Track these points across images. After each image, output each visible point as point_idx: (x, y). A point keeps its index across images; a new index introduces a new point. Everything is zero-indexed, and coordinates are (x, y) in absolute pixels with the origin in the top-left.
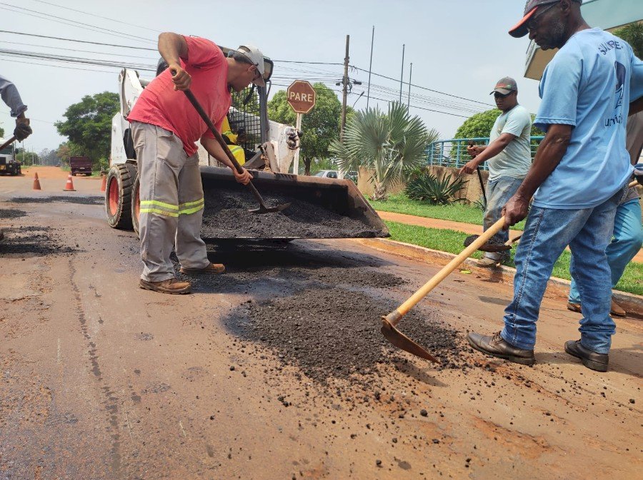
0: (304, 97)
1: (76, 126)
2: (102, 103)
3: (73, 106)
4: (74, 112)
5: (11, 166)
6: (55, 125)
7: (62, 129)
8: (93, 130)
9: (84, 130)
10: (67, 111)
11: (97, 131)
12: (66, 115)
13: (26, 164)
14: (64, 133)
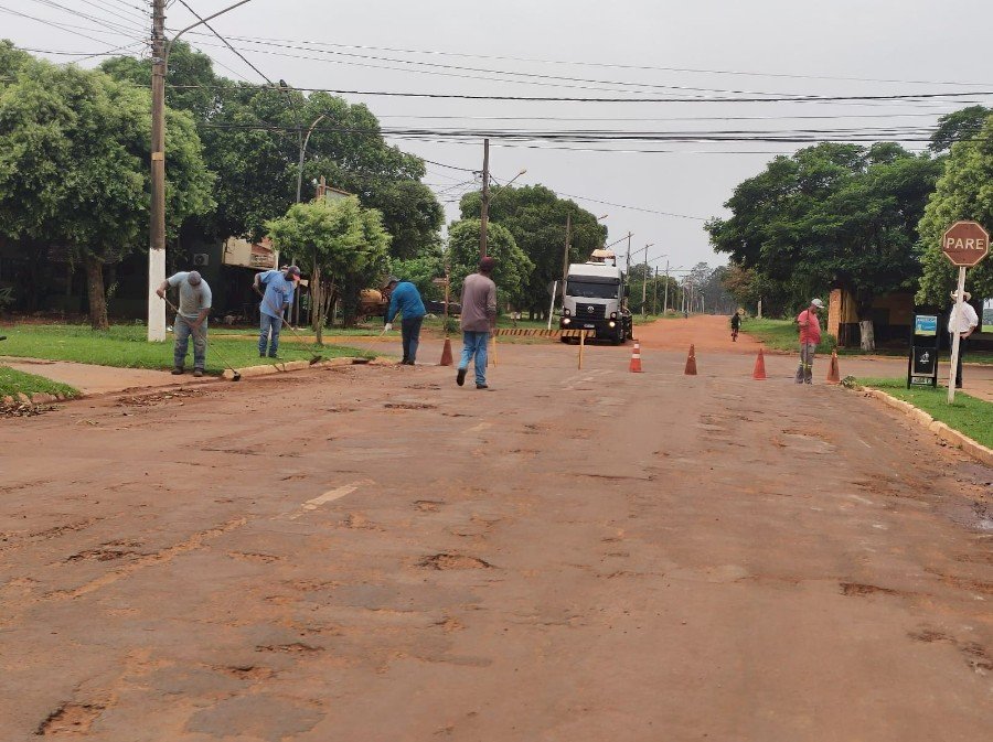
0: (969, 243)
1: (747, 230)
2: (810, 171)
3: (747, 182)
4: (747, 198)
5: (612, 324)
6: (707, 228)
7: (721, 236)
8: (784, 237)
9: (763, 238)
10: (732, 196)
11: (792, 241)
12: (731, 204)
13: (649, 311)
14: (722, 245)
